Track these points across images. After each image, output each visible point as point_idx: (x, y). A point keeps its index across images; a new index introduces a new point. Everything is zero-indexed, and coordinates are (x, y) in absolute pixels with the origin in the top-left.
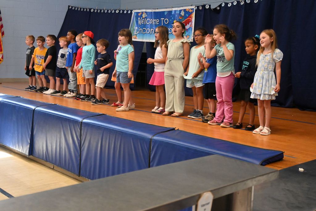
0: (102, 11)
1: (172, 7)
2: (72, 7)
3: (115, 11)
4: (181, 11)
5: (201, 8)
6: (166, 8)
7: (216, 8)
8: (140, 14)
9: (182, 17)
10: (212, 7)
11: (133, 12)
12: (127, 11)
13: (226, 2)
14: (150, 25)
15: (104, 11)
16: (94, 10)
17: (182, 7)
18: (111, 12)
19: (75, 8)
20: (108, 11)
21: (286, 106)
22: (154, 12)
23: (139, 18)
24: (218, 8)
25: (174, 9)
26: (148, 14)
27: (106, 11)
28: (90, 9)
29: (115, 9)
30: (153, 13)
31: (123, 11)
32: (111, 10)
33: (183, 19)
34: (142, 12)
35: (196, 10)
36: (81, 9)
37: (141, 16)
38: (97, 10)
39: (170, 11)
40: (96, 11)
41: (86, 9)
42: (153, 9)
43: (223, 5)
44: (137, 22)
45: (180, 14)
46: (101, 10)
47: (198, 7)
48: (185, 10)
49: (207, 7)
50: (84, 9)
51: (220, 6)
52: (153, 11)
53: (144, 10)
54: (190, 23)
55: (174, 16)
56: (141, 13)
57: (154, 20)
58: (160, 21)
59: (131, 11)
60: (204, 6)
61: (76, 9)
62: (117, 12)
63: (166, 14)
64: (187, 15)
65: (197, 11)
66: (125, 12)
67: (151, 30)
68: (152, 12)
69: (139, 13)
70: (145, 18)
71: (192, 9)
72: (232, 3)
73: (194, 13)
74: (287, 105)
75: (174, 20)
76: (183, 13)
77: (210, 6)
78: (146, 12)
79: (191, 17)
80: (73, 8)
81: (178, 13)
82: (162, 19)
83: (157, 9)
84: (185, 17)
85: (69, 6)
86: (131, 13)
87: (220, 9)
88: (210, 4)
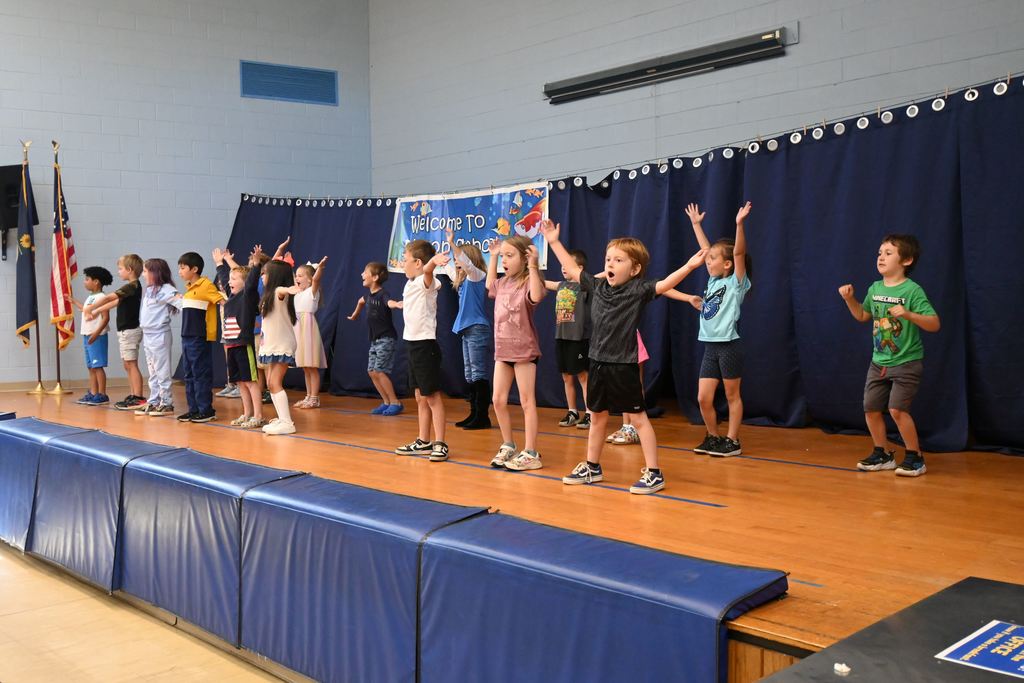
0: (323, 204)
1: (492, 187)
2: (251, 197)
3: (354, 201)
4: (513, 195)
5: (562, 186)
6: (478, 189)
7: (599, 184)
8: (414, 208)
9: (517, 209)
10: (591, 183)
11: (398, 203)
12: (384, 201)
13: (622, 168)
14: (439, 232)
15: (327, 204)
16: (304, 201)
17: (517, 184)
18: (345, 204)
19: (258, 198)
20: (336, 202)
21: (789, 423)
22: (450, 201)
23: (413, 217)
24: (606, 185)
25: (496, 192)
26: (434, 204)
27: (332, 204)
28: (294, 201)
29: (355, 196)
30: (446, 203)
31: (374, 201)
32: (344, 200)
33: (520, 215)
34: (420, 202)
35: (550, 192)
36: (271, 200)
37: (418, 211)
38: (311, 202)
39: (488, 196)
40: (307, 204)
41: (285, 200)
42: (447, 193)
43: (616, 177)
44: (408, 227)
45: (511, 203)
46: (319, 202)
47: (555, 183)
48: (523, 193)
49: (578, 183)
50: (279, 200)
51: (610, 178)
52: (447, 197)
53: (424, 198)
54: (538, 224)
55: (498, 207)
56: (417, 204)
57: (449, 220)
58: (465, 221)
59: (394, 200)
60: (569, 181)
61: (260, 201)
62: (359, 203)
63: (477, 203)
64: (530, 205)
65: (555, 193)
66: (379, 204)
67: (443, 244)
68: (443, 201)
69: (412, 204)
70: (427, 215)
71: (541, 190)
72: (639, 170)
73: (547, 198)
74: (792, 420)
75: (499, 217)
76: (518, 201)
77: (584, 179)
78: (428, 201)
79: (538, 210)
80: (253, 200)
81: (508, 199)
82: (469, 216)
83: (457, 192)
84: (524, 209)
85: (243, 195)
86: (394, 206)
87: (610, 186)
88: (584, 175)
